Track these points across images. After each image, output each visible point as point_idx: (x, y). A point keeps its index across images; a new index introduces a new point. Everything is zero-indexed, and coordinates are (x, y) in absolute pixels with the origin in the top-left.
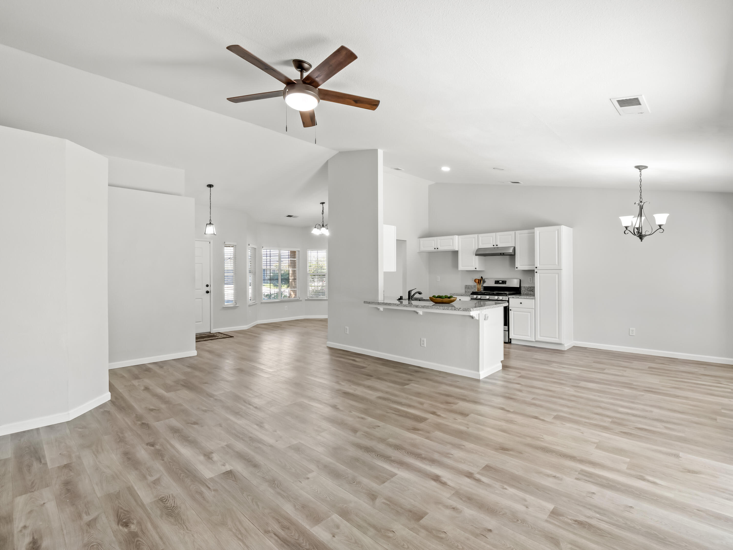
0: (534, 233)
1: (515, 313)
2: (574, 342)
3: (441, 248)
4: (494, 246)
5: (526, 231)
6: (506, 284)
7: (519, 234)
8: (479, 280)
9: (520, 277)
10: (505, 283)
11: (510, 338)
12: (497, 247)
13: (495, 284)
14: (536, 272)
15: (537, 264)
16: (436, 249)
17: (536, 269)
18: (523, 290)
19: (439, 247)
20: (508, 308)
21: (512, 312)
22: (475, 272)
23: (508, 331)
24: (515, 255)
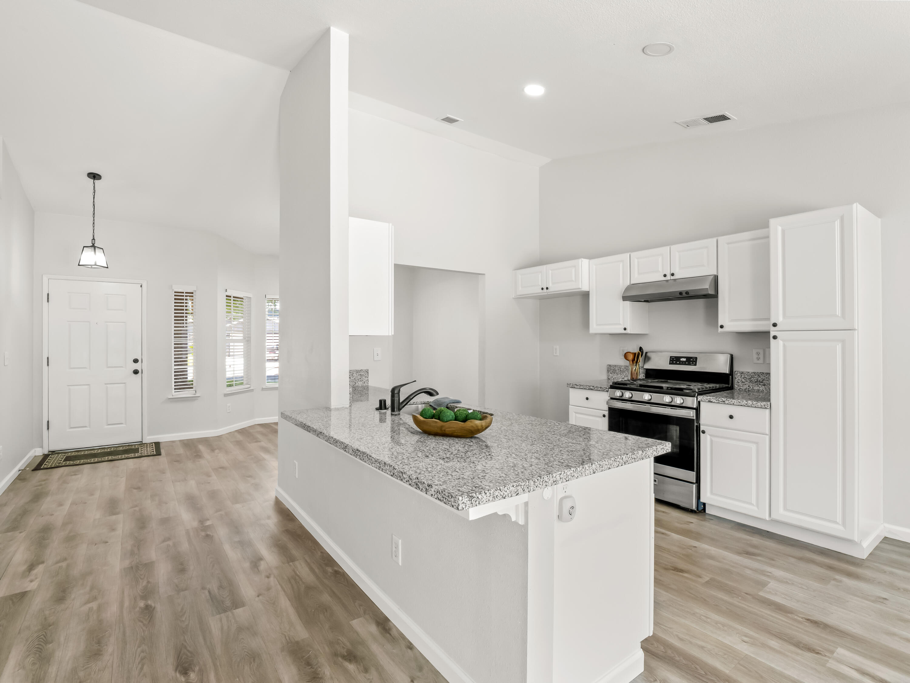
0: (768, 237)
1: (714, 439)
2: (887, 525)
3: (555, 288)
4: (665, 276)
5: (746, 235)
6: (695, 365)
7: (728, 244)
8: (635, 354)
9: (732, 348)
10: (693, 362)
11: (702, 500)
12: (672, 278)
13: (670, 364)
14: (775, 337)
15: (777, 316)
16: (545, 290)
17: (772, 328)
18: (738, 380)
19: (550, 286)
20: (697, 426)
21: (708, 437)
22: (624, 336)
23: (696, 483)
24: (715, 296)
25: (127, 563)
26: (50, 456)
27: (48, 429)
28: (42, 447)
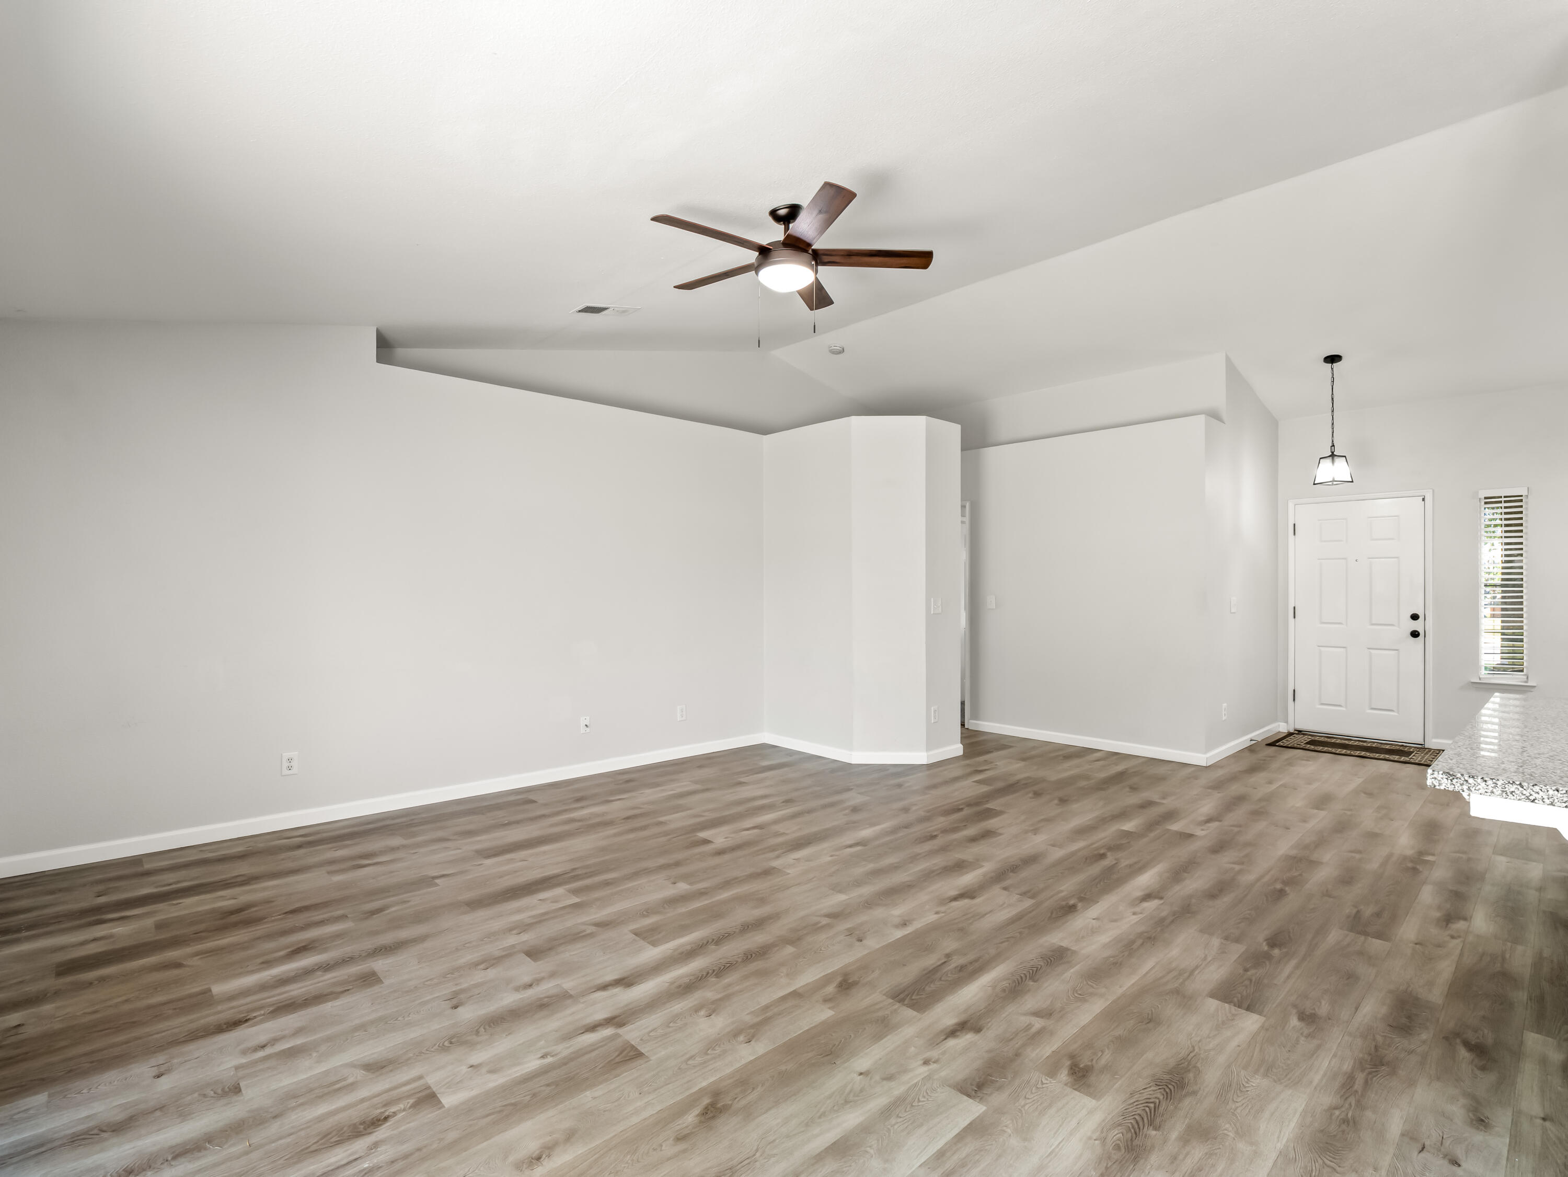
25: (1293, 852)
26: (1295, 735)
27: (1294, 700)
28: (1287, 722)
